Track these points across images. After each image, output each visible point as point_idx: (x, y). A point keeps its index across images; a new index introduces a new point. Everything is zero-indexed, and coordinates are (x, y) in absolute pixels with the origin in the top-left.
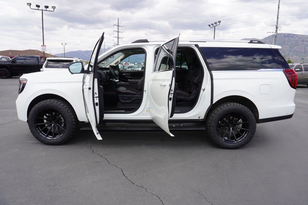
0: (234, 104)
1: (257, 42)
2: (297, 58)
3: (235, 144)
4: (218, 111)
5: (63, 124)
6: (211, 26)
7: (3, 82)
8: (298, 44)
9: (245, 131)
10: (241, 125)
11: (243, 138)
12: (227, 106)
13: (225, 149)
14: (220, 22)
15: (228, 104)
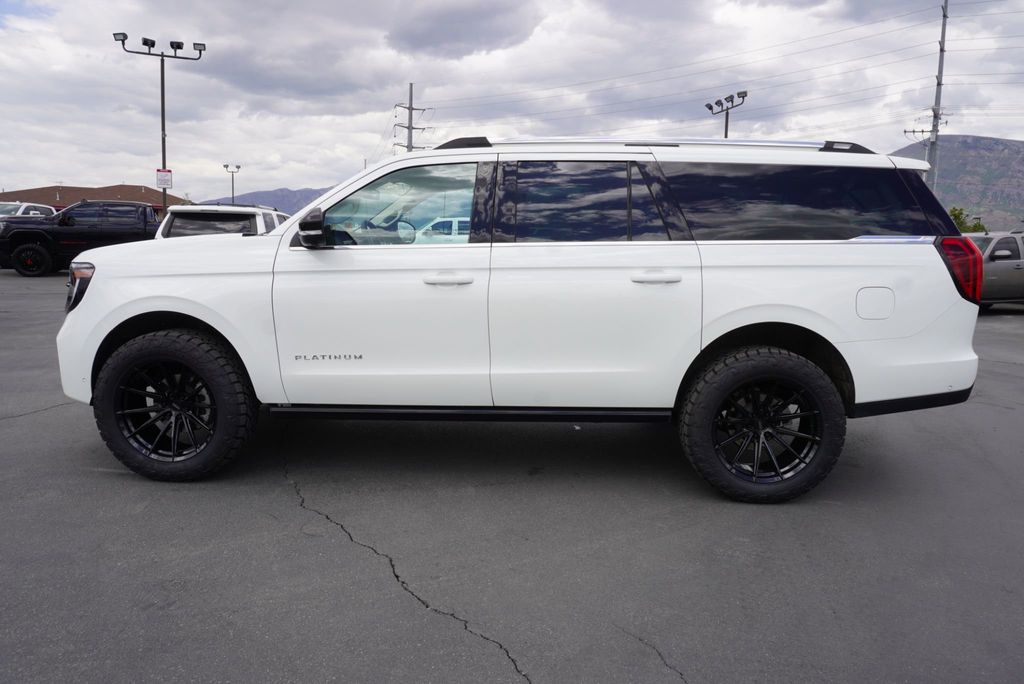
0: (772, 350)
1: (847, 147)
2: (1005, 219)
3: (773, 487)
4: (716, 373)
5: (208, 411)
6: (716, 109)
7: (28, 288)
8: (1010, 173)
9: (809, 444)
10: (796, 422)
11: (803, 465)
12: (748, 356)
13: (741, 501)
14: (743, 95)
15: (752, 352)
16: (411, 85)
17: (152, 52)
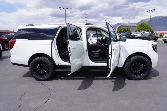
17: (64, 10)
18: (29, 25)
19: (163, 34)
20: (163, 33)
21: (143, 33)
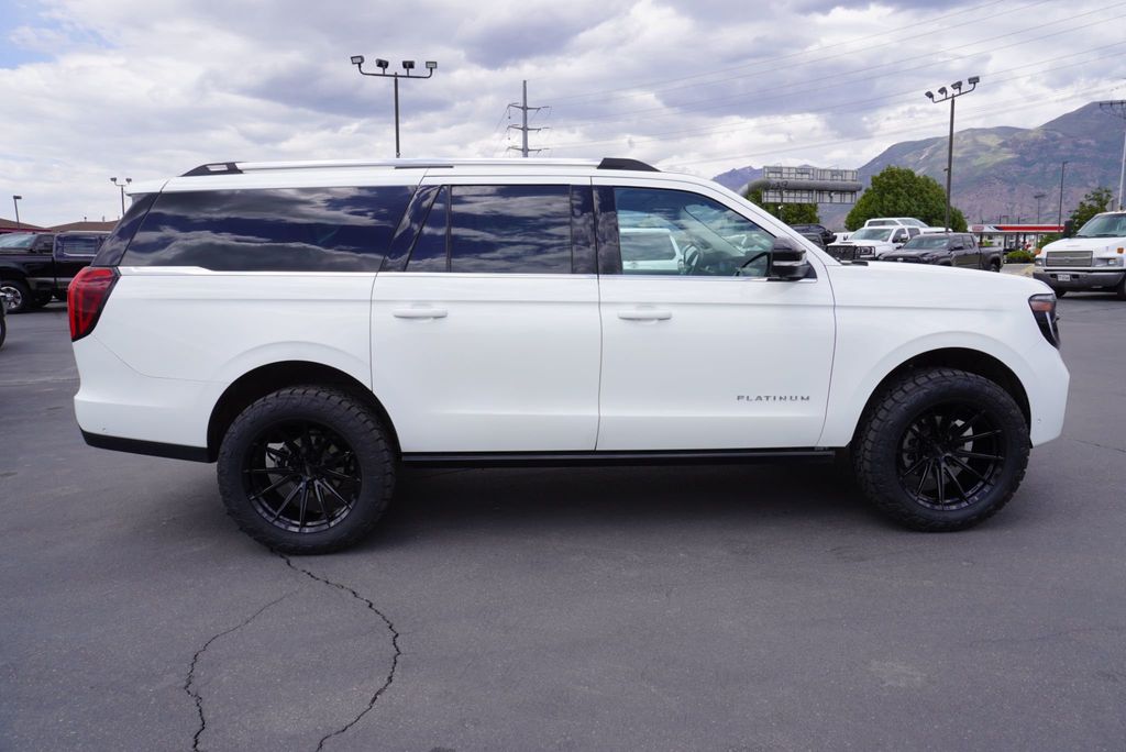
14: (974, 80)
16: (525, 82)
17: (386, 73)
18: (212, 169)
19: (1022, 240)
20: (1025, 235)
21: (907, 235)
